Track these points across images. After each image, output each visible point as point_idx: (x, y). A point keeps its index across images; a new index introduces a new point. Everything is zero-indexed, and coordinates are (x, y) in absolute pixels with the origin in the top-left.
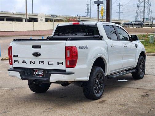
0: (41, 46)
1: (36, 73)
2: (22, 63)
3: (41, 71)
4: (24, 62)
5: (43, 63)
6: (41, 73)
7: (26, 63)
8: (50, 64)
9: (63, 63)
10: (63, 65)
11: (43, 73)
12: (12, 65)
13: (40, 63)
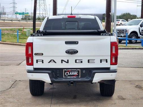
0: (78, 42)
1: (67, 74)
2: (49, 62)
3: (76, 71)
4: (52, 61)
5: (80, 62)
6: (76, 73)
7: (55, 62)
8: (90, 62)
9: (107, 60)
10: (107, 62)
11: (78, 73)
12: (33, 65)
13: (76, 62)
